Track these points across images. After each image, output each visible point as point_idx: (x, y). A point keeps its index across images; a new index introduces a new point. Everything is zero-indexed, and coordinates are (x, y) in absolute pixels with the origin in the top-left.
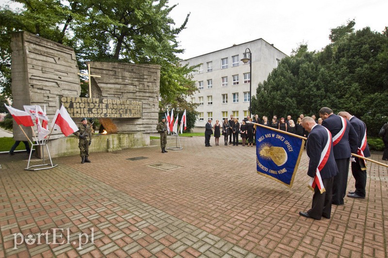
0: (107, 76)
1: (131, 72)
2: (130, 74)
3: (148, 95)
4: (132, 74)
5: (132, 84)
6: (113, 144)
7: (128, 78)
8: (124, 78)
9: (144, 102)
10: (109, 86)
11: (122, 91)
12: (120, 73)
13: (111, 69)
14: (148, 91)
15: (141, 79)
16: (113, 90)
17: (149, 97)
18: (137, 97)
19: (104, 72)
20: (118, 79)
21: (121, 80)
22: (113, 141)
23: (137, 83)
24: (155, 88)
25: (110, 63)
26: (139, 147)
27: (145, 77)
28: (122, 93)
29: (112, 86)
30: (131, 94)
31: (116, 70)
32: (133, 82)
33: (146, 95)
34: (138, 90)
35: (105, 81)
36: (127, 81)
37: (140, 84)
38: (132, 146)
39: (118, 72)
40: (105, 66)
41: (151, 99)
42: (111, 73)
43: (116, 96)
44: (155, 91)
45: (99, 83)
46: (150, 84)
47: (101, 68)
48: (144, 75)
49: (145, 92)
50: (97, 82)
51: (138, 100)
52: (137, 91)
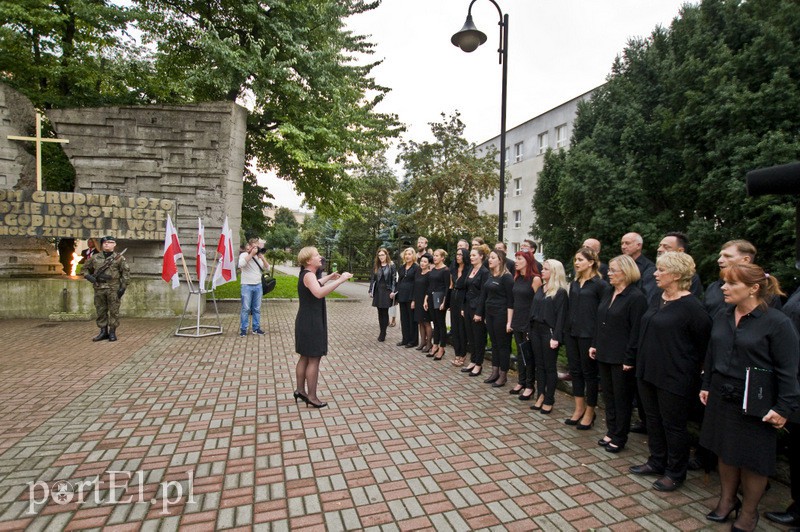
0: (92, 139)
1: (150, 127)
2: (147, 130)
3: (193, 182)
4: (154, 131)
5: (151, 157)
6: (80, 303)
7: (141, 142)
8: (131, 142)
9: (182, 200)
10: (97, 163)
11: (125, 174)
12: (123, 131)
13: (101, 123)
14: (192, 172)
15: (175, 142)
16: (105, 173)
17: (196, 187)
18: (164, 189)
19: (88, 131)
20: (120, 144)
21: (124, 147)
22: (80, 294)
23: (165, 153)
24: (213, 164)
25: (101, 109)
26: (161, 315)
27: (188, 136)
28: (126, 178)
29: (103, 163)
30: (150, 182)
31: (115, 124)
32: (155, 151)
33: (188, 184)
34: (166, 170)
35: (86, 151)
36: (139, 148)
37: (172, 155)
38: (138, 310)
39: (119, 128)
40: (88, 116)
41: (202, 194)
42: (103, 132)
43: (112, 186)
44: (213, 172)
45: (73, 157)
46: (201, 154)
47: (78, 121)
48: (183, 132)
49: (183, 175)
50: (69, 155)
51: (166, 196)
52: (163, 174)
